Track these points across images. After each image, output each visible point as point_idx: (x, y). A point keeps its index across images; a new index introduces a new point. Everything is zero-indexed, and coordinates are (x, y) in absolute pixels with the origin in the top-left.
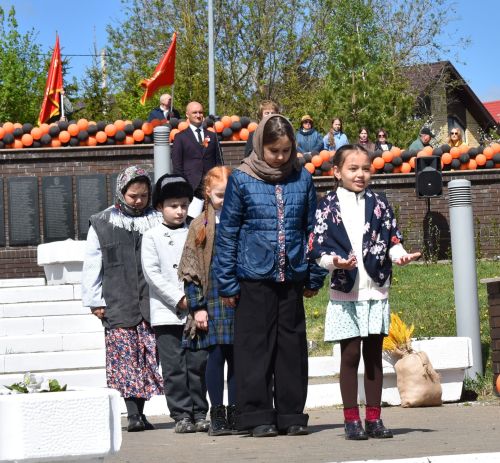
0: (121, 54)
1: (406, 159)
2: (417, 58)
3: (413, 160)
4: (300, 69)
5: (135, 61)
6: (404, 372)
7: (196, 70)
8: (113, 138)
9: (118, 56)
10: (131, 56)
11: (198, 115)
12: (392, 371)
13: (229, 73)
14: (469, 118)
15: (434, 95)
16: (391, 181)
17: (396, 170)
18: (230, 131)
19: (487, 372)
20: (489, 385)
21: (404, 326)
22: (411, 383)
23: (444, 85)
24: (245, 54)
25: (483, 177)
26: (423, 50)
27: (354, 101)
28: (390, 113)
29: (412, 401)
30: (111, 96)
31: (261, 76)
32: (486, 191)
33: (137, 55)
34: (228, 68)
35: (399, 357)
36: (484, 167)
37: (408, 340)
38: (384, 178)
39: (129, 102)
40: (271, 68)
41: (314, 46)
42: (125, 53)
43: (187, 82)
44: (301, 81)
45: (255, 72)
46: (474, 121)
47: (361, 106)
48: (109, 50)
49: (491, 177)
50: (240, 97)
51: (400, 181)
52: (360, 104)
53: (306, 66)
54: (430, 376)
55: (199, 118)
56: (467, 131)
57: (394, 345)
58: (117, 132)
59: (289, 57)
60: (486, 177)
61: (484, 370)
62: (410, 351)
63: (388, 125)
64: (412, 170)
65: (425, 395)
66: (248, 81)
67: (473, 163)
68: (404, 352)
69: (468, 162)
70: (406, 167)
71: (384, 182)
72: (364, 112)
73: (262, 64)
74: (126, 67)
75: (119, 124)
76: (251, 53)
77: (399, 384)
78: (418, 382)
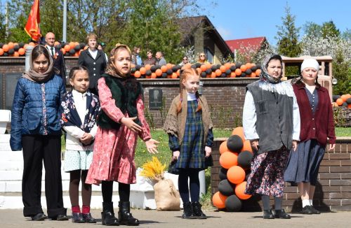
0: (16, 6)
1: (175, 71)
2: (186, 13)
3: (179, 71)
4: (118, 18)
5: (23, 9)
6: (159, 190)
7: (58, 16)
8: (7, 52)
9: (14, 7)
10: (21, 7)
11: (52, 40)
12: (153, 189)
13: (77, 18)
14: (216, 49)
15: (196, 34)
16: (165, 83)
17: (169, 77)
18: (74, 51)
19: (209, 192)
20: (208, 200)
21: (160, 164)
22: (163, 197)
23: (201, 29)
24: (87, 8)
25: (219, 82)
26: (189, 8)
27: (146, 36)
28: (167, 43)
29: (163, 207)
30: (9, 30)
31: (95, 20)
32: (220, 90)
33: (24, 6)
34: (76, 15)
35: (156, 181)
36: (220, 77)
37: (162, 172)
38: (161, 81)
39: (19, 33)
40: (101, 16)
41: (126, 4)
42: (18, 5)
43: (51, 22)
44: (118, 24)
45: (92, 18)
46: (219, 51)
47: (151, 40)
48: (9, 3)
49: (224, 82)
50: (82, 32)
51: (170, 83)
52: (150, 38)
53: (121, 15)
54: (174, 193)
55: (52, 42)
56: (215, 57)
57: (154, 175)
58: (9, 49)
59: (112, 10)
60: (221, 82)
61: (206, 192)
62: (163, 179)
63: (166, 51)
64: (178, 77)
65: (171, 204)
66: (88, 23)
67: (213, 74)
68: (159, 179)
69: (211, 73)
70: (174, 75)
71: (161, 83)
72: (152, 42)
73: (96, 14)
74: (18, 13)
75: (11, 45)
76: (90, 7)
77: (156, 197)
78: (166, 197)
